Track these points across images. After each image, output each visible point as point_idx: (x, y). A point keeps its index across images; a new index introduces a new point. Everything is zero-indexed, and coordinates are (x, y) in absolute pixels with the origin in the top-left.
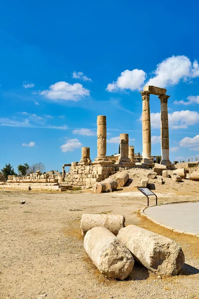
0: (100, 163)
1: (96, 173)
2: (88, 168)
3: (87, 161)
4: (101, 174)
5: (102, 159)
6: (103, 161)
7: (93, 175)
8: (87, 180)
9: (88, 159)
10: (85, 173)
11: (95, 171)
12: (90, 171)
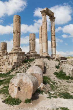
0: (15, 53)
1: (11, 61)
2: (5, 57)
3: (4, 52)
4: (16, 62)
5: (17, 50)
6: (18, 51)
7: (9, 63)
8: (3, 67)
9: (5, 51)
10: (3, 61)
11: (10, 60)
12: (7, 59)
